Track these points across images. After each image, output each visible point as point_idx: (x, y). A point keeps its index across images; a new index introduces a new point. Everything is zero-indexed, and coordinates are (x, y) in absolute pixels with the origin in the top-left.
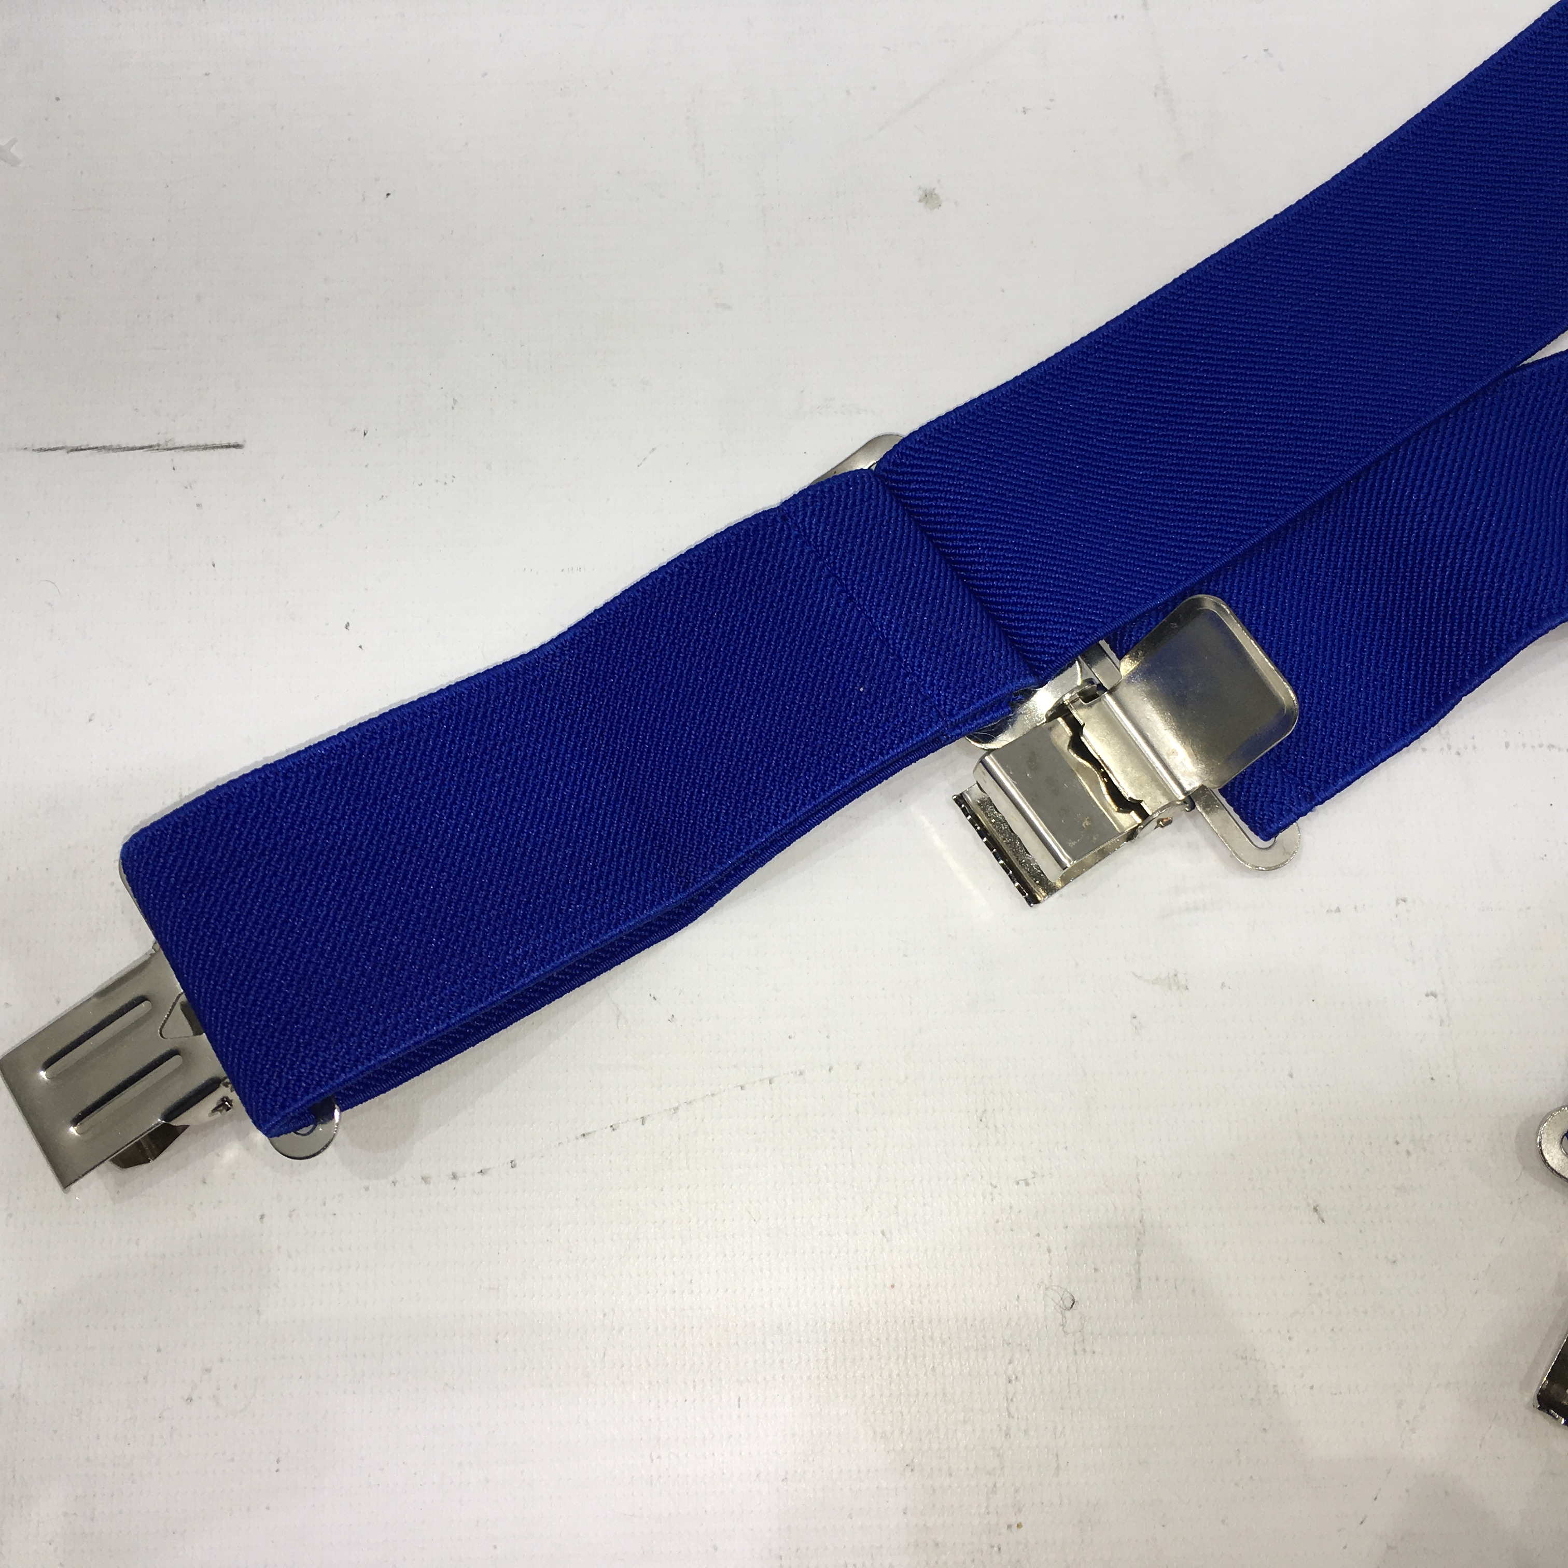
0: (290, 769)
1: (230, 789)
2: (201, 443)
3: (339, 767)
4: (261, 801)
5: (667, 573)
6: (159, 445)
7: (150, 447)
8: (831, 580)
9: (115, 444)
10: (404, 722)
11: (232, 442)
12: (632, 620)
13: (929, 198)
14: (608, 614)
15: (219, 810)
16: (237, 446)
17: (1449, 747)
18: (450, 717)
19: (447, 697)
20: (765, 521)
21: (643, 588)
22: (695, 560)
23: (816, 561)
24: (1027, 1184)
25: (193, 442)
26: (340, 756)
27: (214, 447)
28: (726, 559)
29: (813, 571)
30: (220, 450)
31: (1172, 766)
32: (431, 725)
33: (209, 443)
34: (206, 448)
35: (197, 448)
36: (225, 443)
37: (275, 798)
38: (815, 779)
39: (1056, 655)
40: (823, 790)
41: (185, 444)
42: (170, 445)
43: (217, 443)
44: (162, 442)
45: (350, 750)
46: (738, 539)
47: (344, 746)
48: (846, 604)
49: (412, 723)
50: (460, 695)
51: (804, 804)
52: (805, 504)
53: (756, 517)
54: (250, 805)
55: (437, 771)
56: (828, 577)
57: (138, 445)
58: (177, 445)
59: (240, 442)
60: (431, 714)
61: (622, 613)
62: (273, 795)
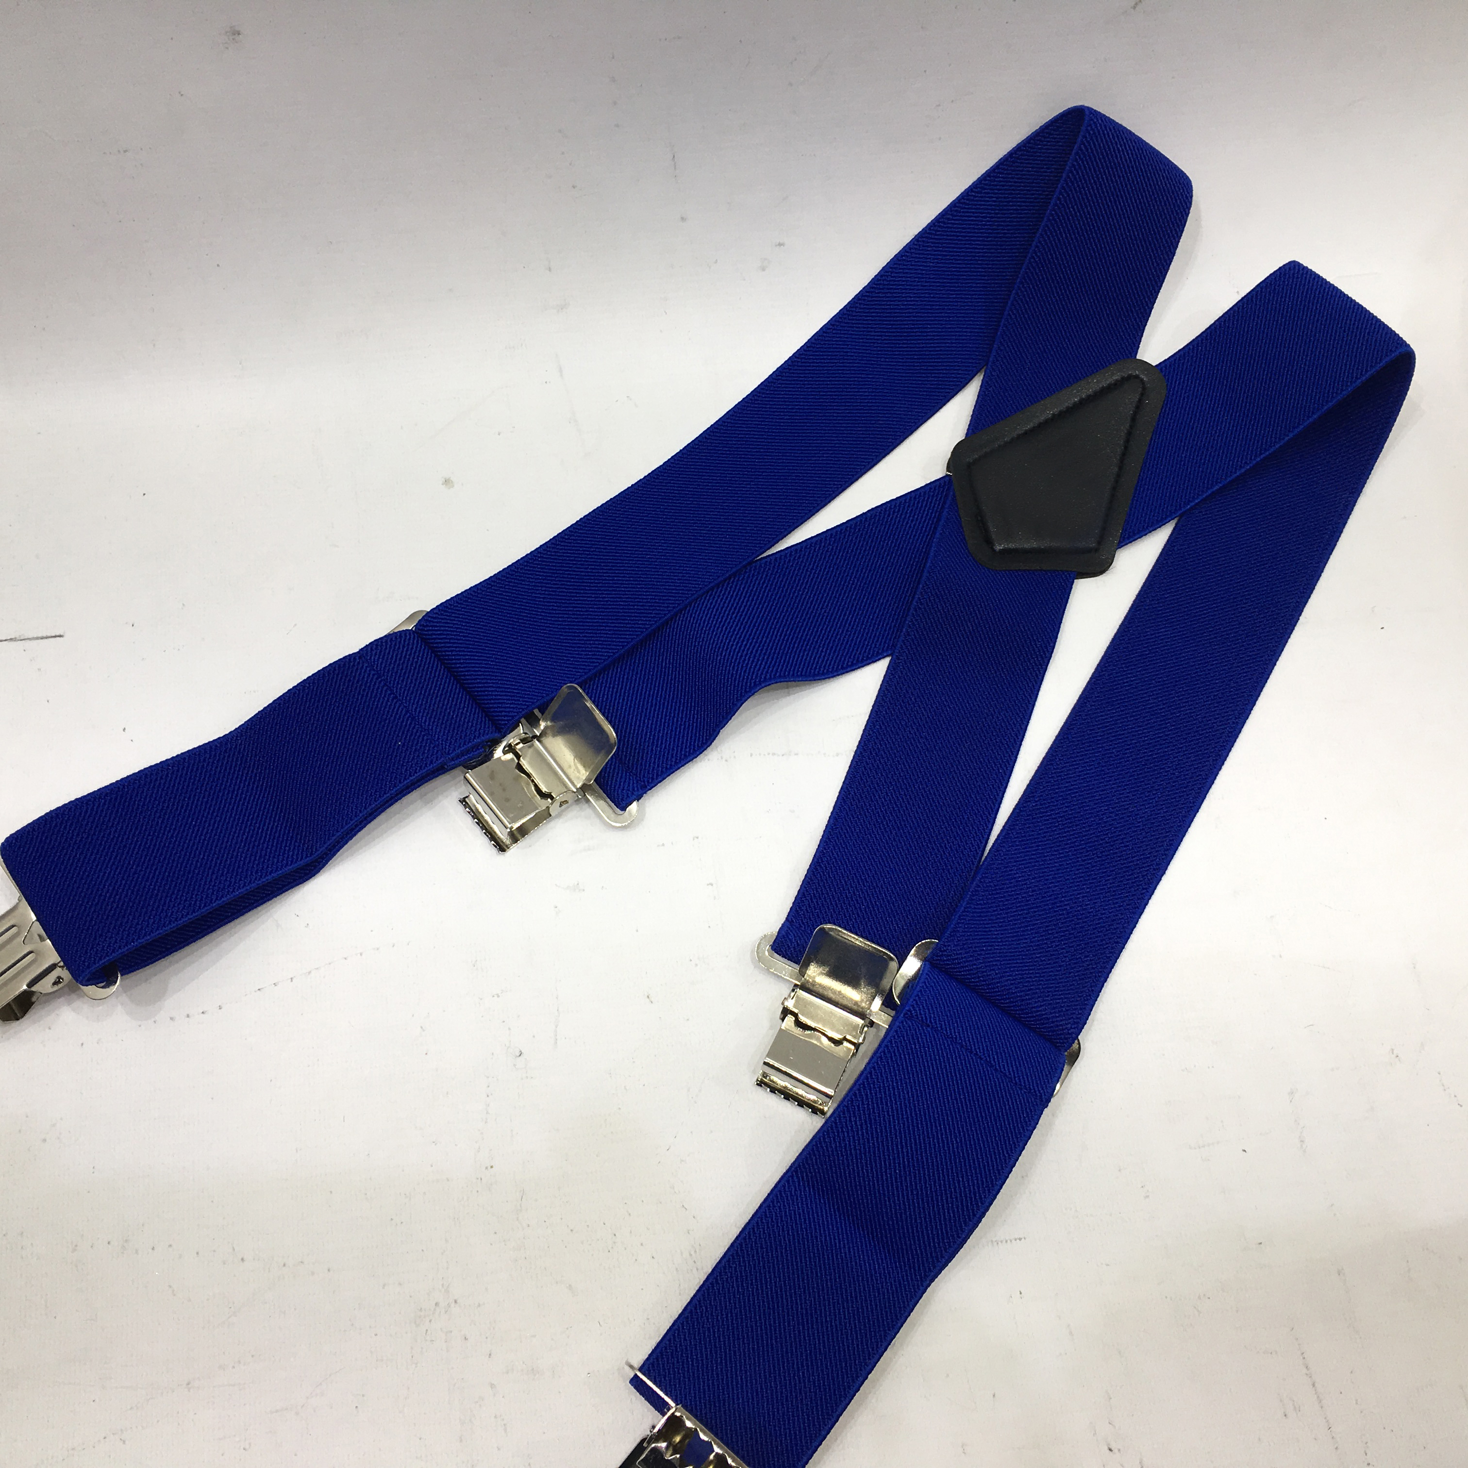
0: (90, 800)
1: (57, 811)
2: (40, 635)
4: (74, 816)
6: (16, 638)
7: (11, 639)
8: (385, 688)
10: (152, 774)
11: (58, 634)
12: (277, 715)
13: (447, 482)
14: (266, 713)
15: (51, 822)
16: (60, 636)
17: (722, 758)
18: (178, 770)
20: (350, 660)
21: (284, 698)
22: (312, 682)
23: (377, 679)
24: (498, 996)
25: (36, 636)
26: (117, 793)
27: (47, 638)
28: (328, 681)
29: (375, 684)
30: (50, 639)
31: (569, 774)
32: (167, 775)
33: (45, 635)
34: (40, 638)
35: (37, 638)
36: (53, 635)
38: (376, 791)
39: (508, 720)
40: (380, 796)
41: (30, 637)
42: (22, 638)
43: (49, 635)
44: (17, 636)
45: (122, 789)
46: (335, 670)
47: (119, 788)
48: (392, 700)
49: (156, 774)
51: (370, 804)
52: (372, 650)
53: (345, 658)
55: (170, 798)
56: (384, 686)
58: (27, 637)
59: (62, 634)
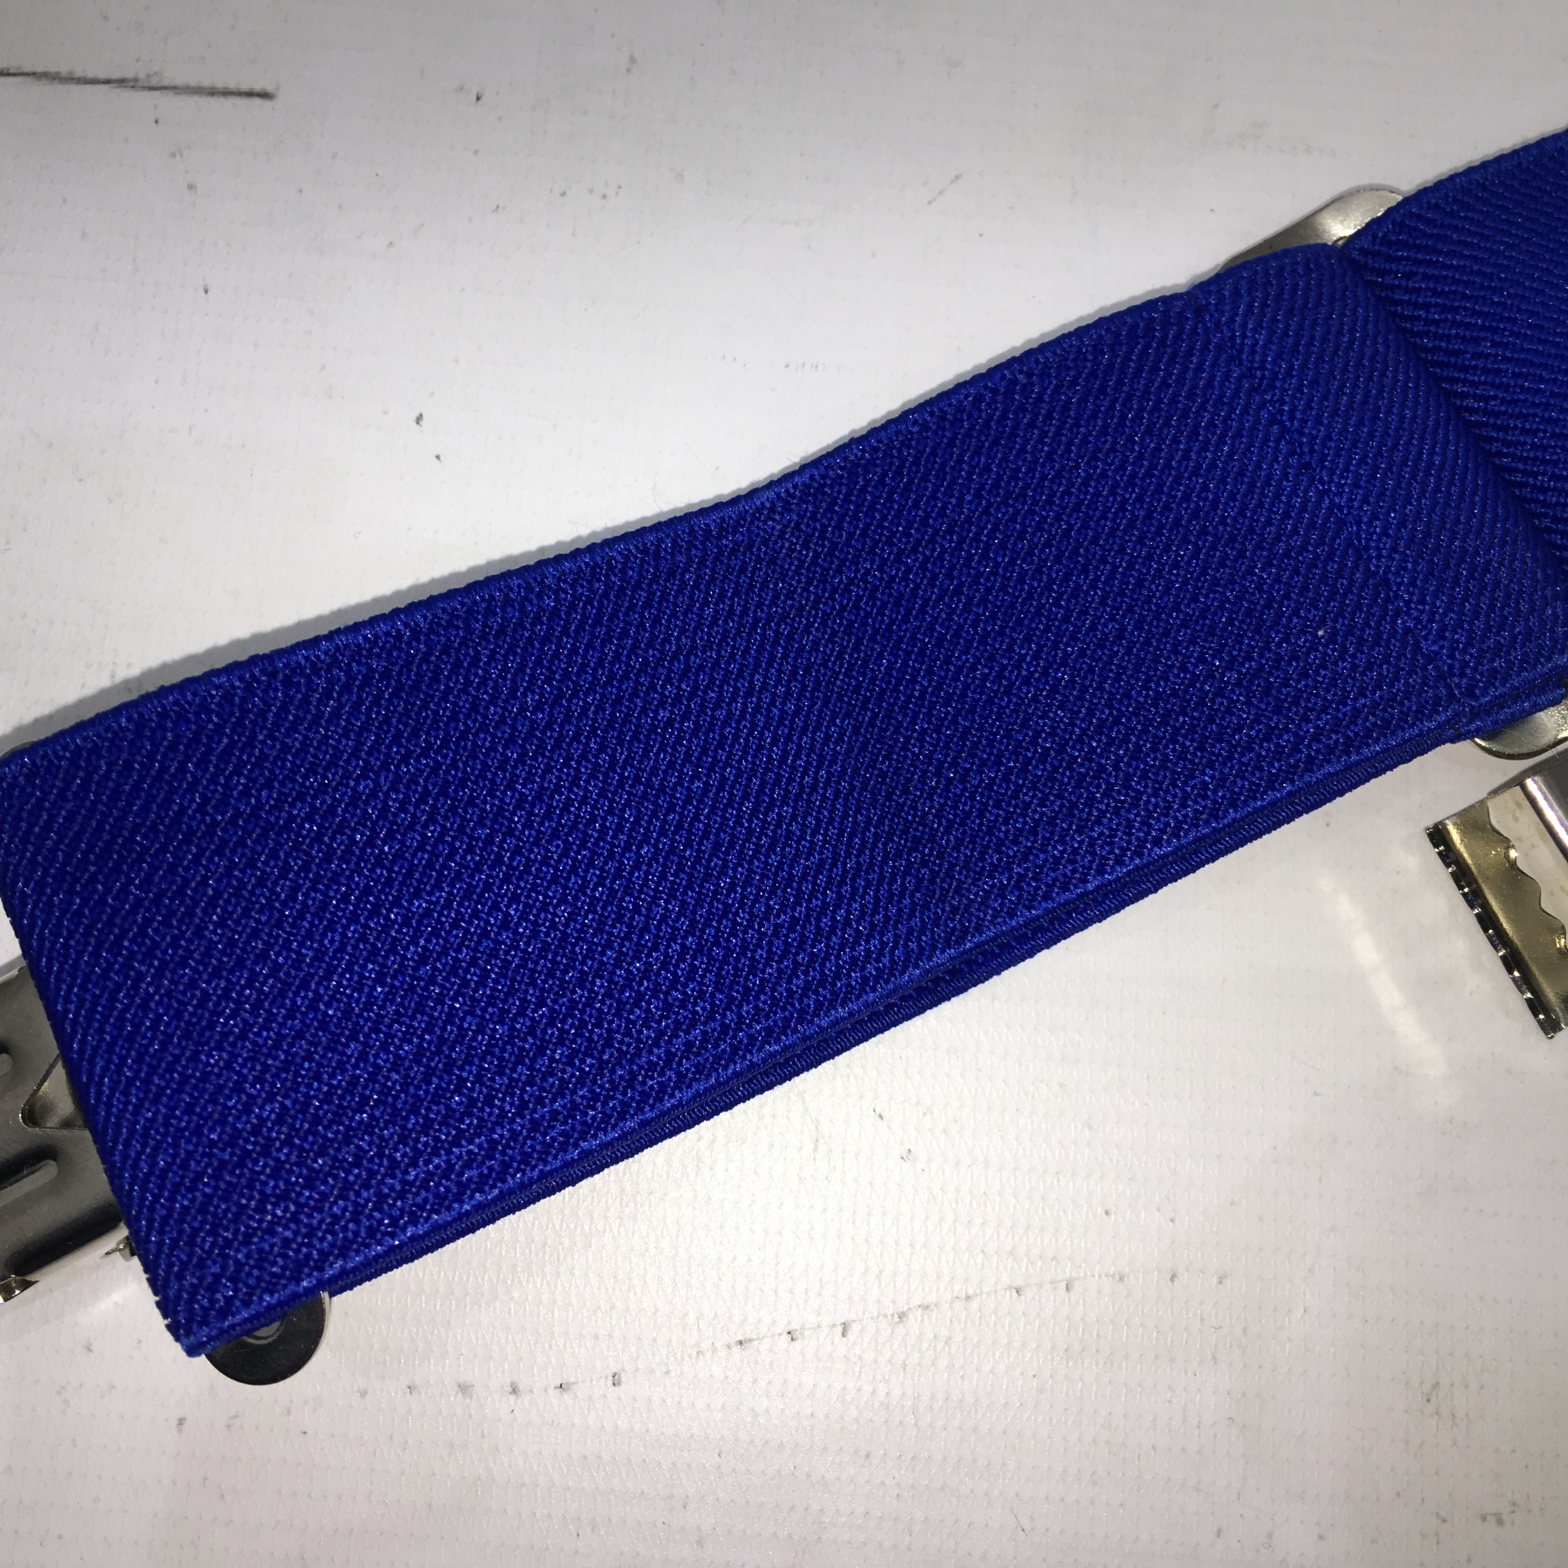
1: (183, 694)
2: (206, 83)
3: (386, 675)
4: (240, 722)
5: (986, 387)
6: (135, 80)
8: (1275, 432)
9: (64, 70)
10: (508, 602)
11: (258, 87)
12: (916, 463)
14: (875, 450)
15: (159, 732)
16: (265, 95)
18: (589, 601)
19: (587, 564)
21: (941, 410)
23: (1250, 395)
24: (1500, 1522)
25: (193, 82)
26: (390, 653)
27: (227, 93)
29: (1245, 412)
30: (236, 100)
32: (555, 613)
33: (219, 84)
34: (212, 92)
35: (197, 91)
36: (245, 87)
37: (266, 719)
41: (179, 82)
42: (154, 82)
43: (232, 85)
44: (142, 76)
45: (409, 644)
47: (399, 636)
48: (1298, 477)
49: (522, 606)
50: (609, 563)
54: (219, 728)
56: (1270, 425)
57: (102, 75)
58: (166, 83)
59: (270, 88)
60: (556, 592)
61: (900, 451)
62: (263, 714)
